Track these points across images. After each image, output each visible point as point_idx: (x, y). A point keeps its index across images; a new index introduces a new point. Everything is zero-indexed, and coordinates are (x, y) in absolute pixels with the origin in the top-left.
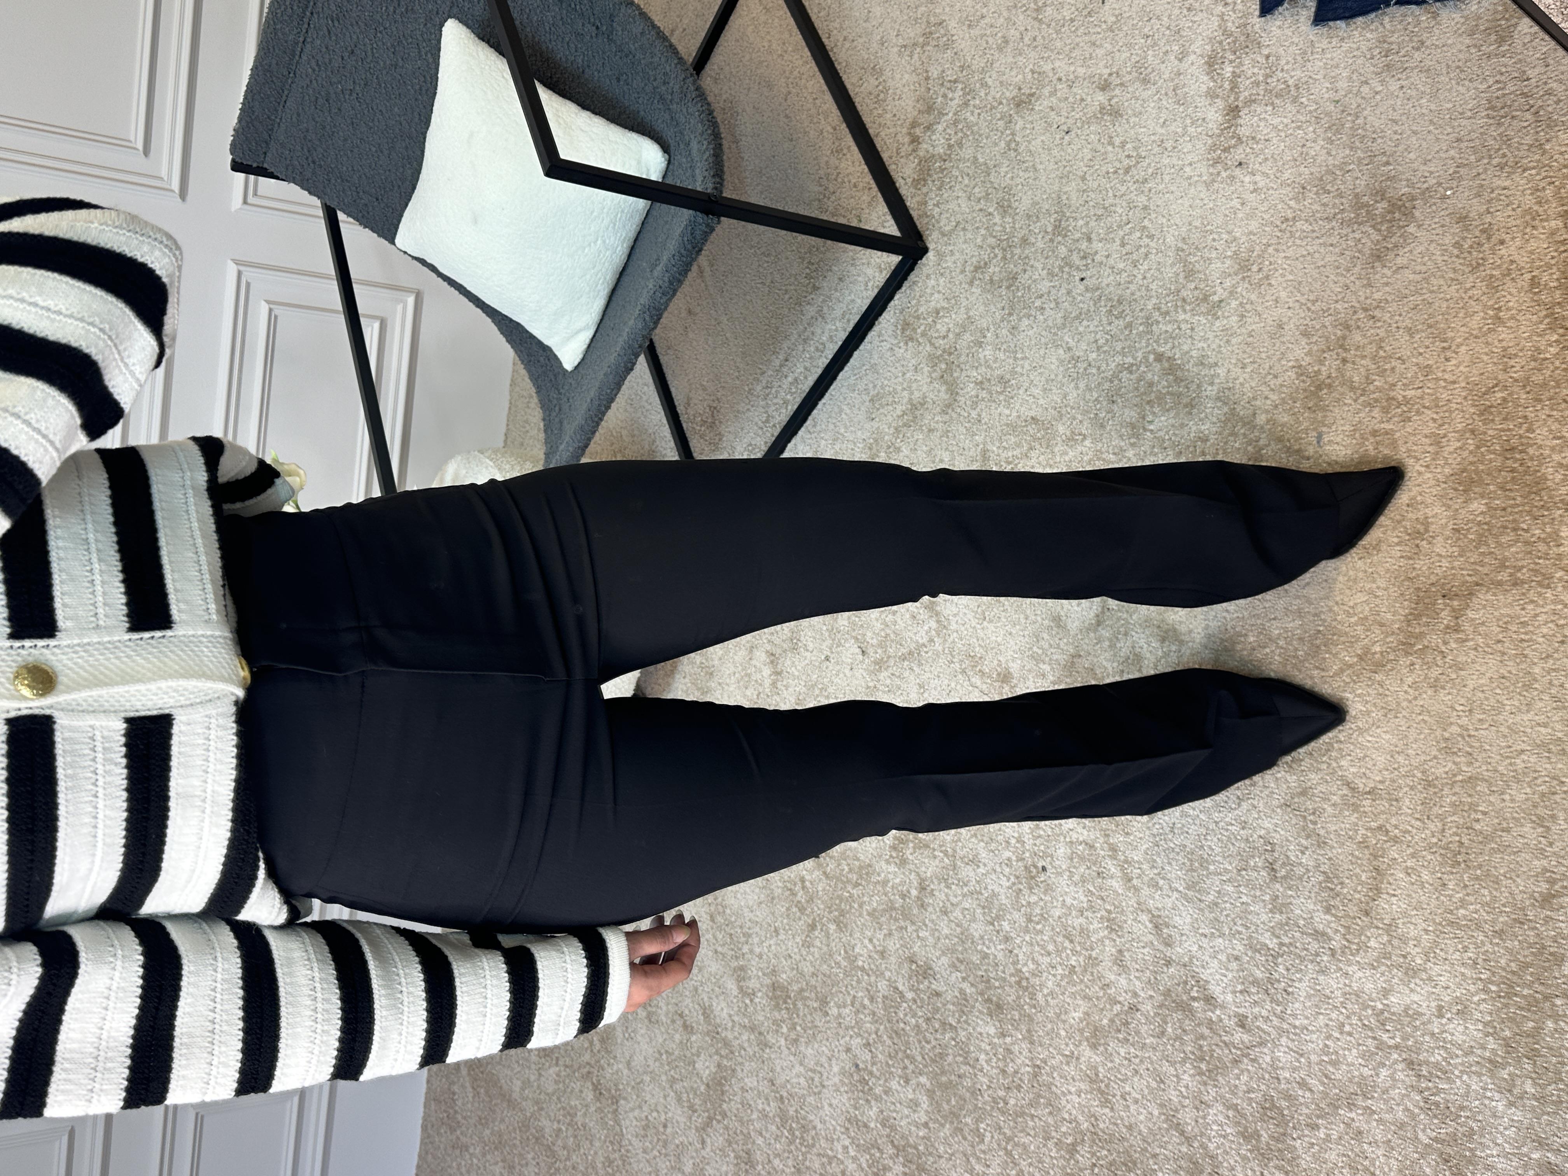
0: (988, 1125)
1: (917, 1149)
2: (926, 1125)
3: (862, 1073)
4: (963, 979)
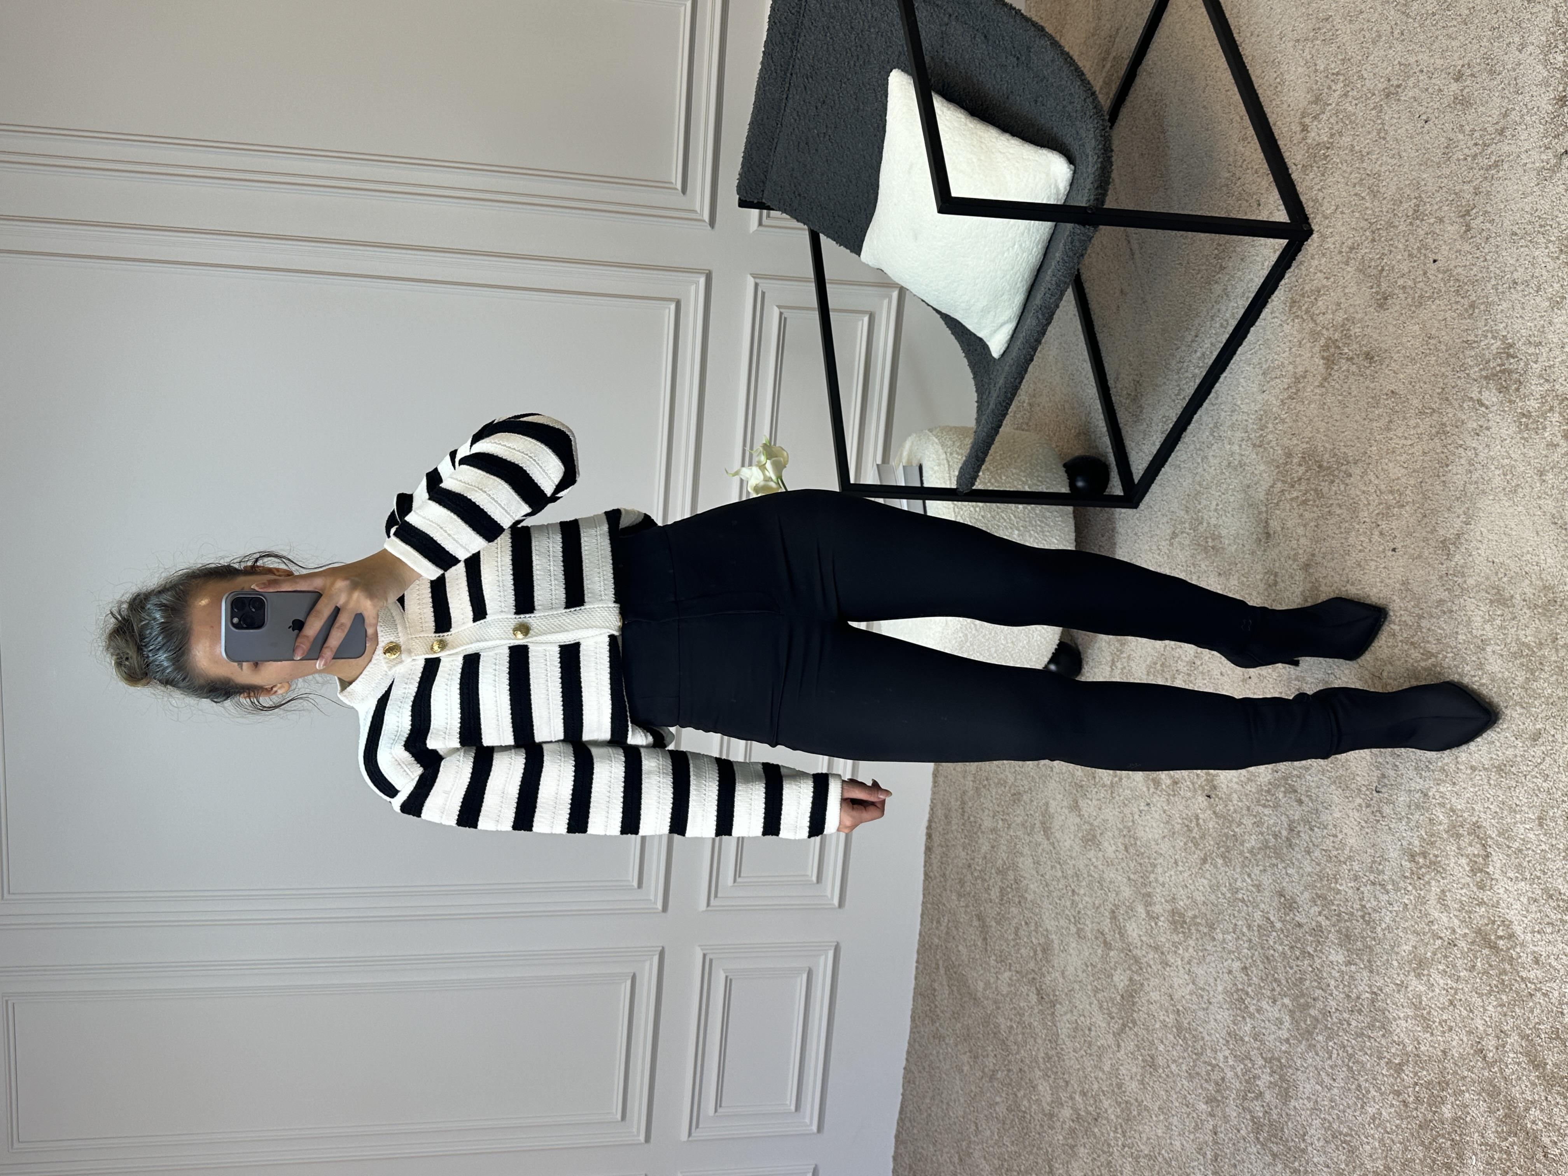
0: (1335, 1043)
1: (1281, 1062)
3: (1240, 993)
4: (1320, 913)
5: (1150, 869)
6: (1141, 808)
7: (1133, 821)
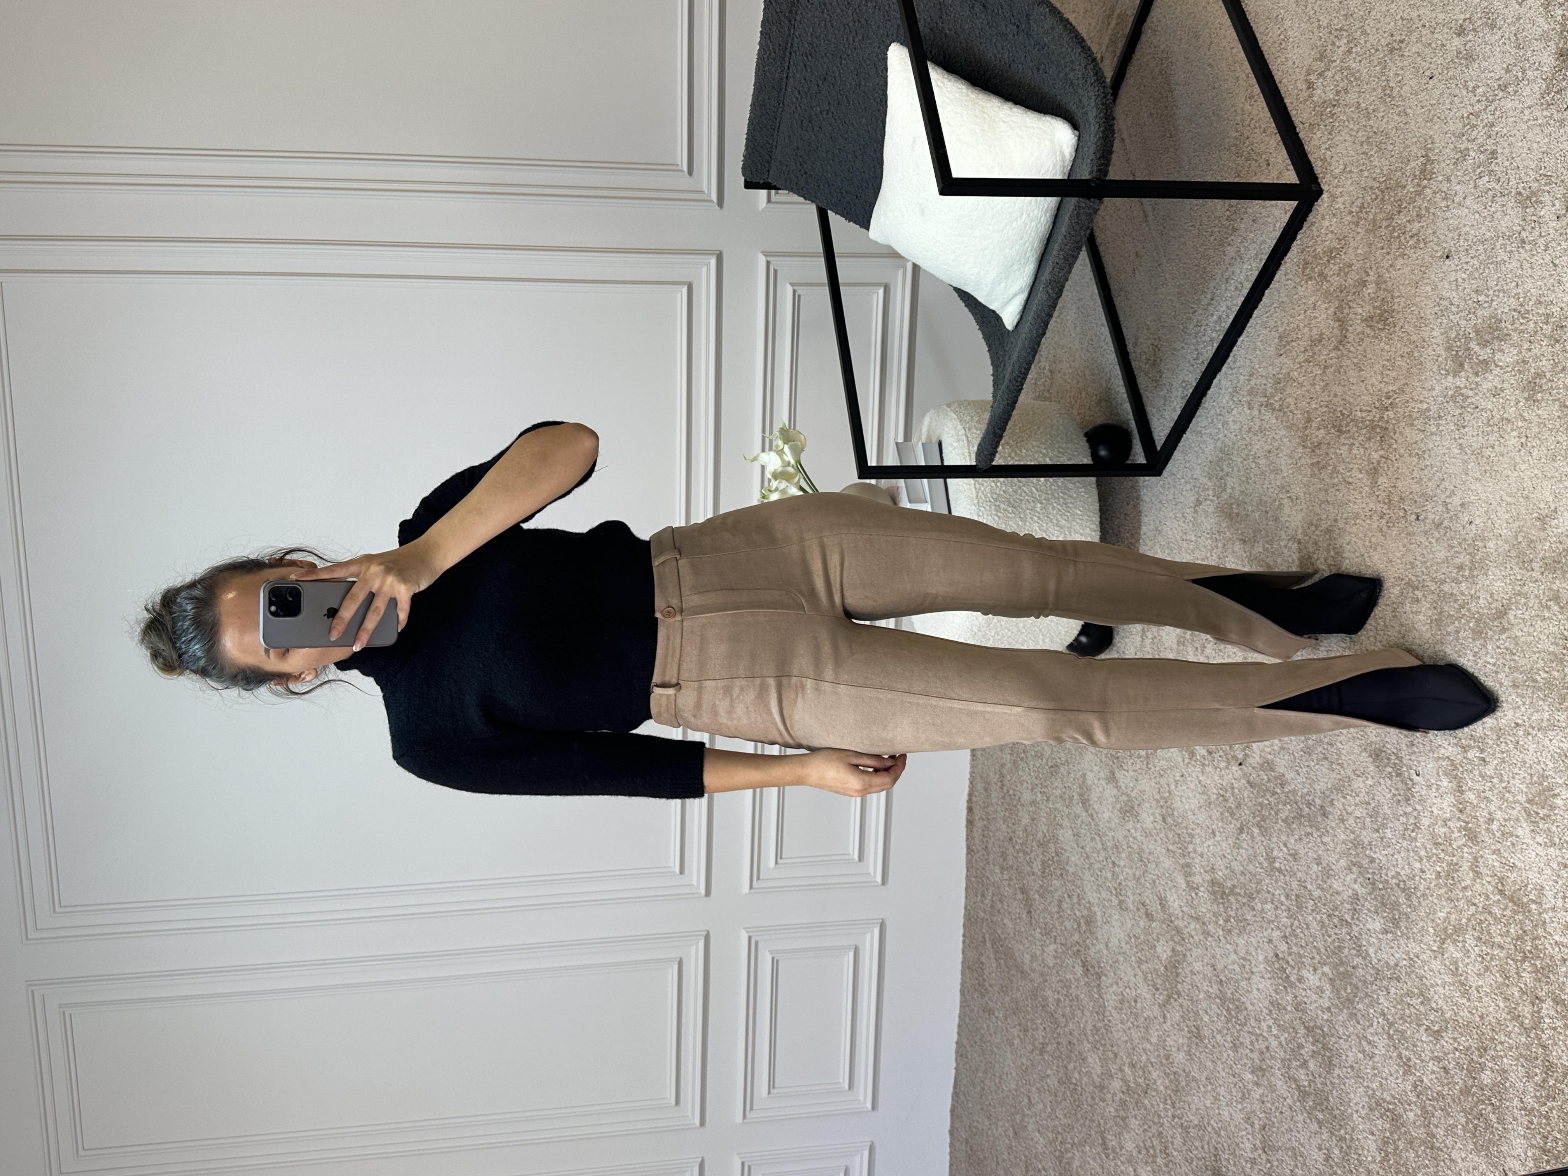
0: (1375, 1011)
1: (1323, 1031)
2: (1329, 1009)
3: (1281, 962)
4: (1355, 881)
5: (1188, 839)
6: (1177, 778)
7: (1169, 792)
